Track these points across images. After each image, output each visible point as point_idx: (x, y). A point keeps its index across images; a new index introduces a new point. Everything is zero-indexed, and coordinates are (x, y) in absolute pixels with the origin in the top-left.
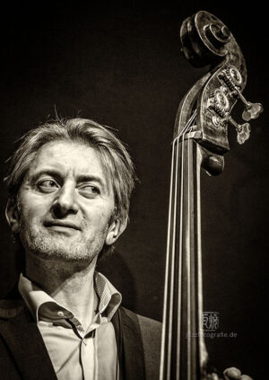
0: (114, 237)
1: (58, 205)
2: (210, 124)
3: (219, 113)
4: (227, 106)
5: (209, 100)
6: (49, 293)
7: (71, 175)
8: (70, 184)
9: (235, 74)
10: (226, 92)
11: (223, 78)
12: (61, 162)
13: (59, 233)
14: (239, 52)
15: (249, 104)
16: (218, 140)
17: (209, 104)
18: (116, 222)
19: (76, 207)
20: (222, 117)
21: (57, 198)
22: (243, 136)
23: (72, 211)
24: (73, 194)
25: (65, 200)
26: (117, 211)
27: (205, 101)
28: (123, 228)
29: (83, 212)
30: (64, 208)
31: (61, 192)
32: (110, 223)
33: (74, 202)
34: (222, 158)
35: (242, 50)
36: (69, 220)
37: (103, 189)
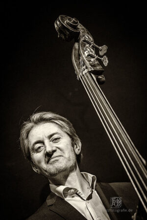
0: (79, 150)
1: (47, 152)
2: (91, 62)
3: (92, 57)
4: (94, 52)
5: (85, 53)
6: (63, 185)
7: (45, 138)
8: (47, 142)
9: (88, 37)
10: (89, 46)
11: (85, 41)
12: (38, 136)
13: (54, 161)
14: (83, 27)
15: (100, 48)
16: (98, 68)
17: (86, 54)
18: (76, 144)
19: (54, 149)
20: (94, 58)
21: (45, 150)
22: (106, 63)
23: (54, 151)
24: (50, 145)
25: (49, 149)
26: (73, 139)
27: (84, 54)
28: (80, 144)
29: (59, 148)
30: (50, 152)
31: (45, 147)
32: (73, 146)
33: (52, 147)
34: (103, 75)
35: (84, 26)
36: (55, 154)
37: (61, 135)
